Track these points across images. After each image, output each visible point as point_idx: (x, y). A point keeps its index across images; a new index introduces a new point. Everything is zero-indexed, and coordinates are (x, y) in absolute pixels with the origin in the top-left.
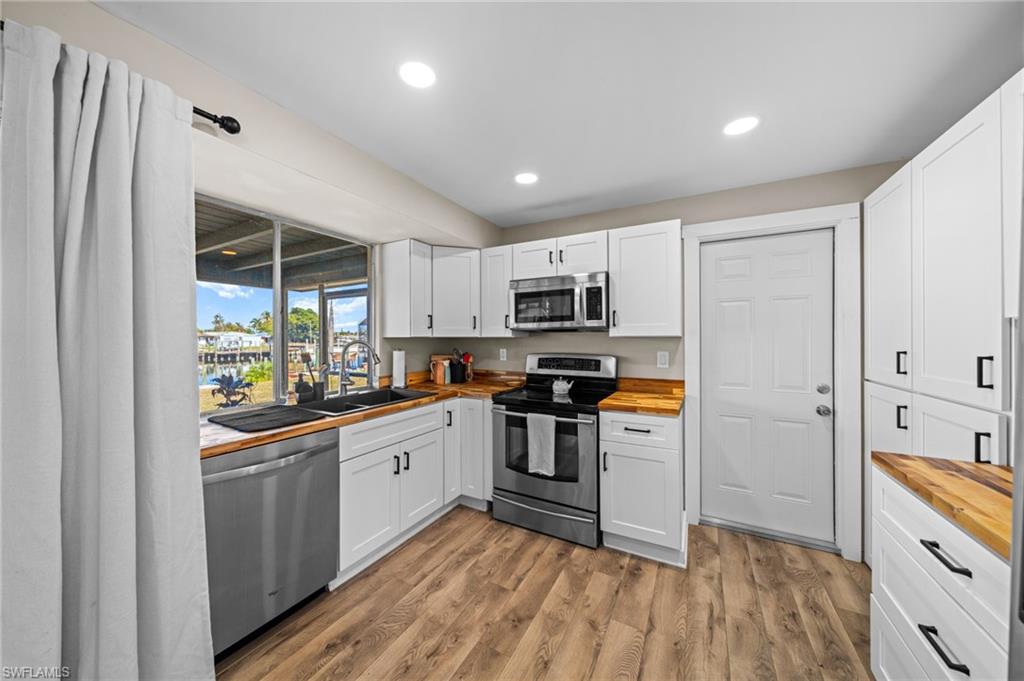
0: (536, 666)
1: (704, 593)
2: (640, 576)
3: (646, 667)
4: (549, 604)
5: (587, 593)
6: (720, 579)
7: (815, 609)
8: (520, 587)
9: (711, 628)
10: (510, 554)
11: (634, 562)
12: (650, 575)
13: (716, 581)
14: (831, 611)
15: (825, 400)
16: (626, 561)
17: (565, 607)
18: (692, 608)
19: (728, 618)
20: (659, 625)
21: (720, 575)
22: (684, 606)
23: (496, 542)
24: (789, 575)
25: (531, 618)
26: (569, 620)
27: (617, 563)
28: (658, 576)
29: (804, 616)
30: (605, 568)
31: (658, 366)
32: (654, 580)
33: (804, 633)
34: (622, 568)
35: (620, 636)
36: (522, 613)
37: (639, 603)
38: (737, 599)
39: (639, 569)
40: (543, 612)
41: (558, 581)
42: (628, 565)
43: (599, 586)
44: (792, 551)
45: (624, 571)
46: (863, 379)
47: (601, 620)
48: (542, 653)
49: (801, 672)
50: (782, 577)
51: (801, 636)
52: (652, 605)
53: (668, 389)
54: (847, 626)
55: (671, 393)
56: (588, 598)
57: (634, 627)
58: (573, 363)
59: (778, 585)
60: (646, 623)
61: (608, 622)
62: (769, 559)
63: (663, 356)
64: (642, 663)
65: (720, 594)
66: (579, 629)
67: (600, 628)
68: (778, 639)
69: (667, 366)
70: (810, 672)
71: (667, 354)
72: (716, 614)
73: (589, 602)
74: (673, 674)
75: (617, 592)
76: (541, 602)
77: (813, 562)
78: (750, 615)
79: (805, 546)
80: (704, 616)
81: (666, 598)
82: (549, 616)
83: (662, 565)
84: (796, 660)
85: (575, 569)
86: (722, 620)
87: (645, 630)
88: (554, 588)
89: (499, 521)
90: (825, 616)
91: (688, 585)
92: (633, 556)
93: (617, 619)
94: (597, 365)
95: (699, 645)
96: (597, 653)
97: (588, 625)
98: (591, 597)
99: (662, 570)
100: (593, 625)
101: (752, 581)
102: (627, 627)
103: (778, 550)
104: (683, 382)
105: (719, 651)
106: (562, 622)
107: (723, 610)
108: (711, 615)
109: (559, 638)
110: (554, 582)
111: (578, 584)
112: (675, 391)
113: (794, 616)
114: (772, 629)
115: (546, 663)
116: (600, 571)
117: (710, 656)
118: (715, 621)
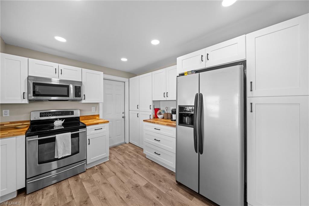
0: (103, 202)
1: (116, 161)
2: (103, 168)
3: (121, 179)
4: (89, 191)
5: (95, 180)
6: (116, 157)
7: (130, 152)
8: (74, 196)
9: (123, 165)
10: (56, 195)
11: (98, 167)
12: (104, 166)
13: (116, 158)
14: (132, 151)
15: (123, 115)
16: (96, 168)
17: (94, 187)
18: (117, 165)
19: (123, 162)
20: (116, 172)
21: (115, 157)
22: (116, 166)
23: (42, 198)
24: (124, 150)
25: (88, 197)
26: (98, 188)
27: (95, 170)
28: (106, 165)
29: (130, 154)
30: (93, 173)
31: (92, 111)
32: (106, 166)
33: (132, 156)
34: (97, 170)
35: (112, 180)
36: (84, 200)
37: (108, 172)
38: (121, 158)
39: (101, 167)
40: (90, 193)
41: (84, 185)
42: (98, 168)
43: (96, 177)
44: (121, 146)
45: (98, 170)
46: (129, 110)
47: (105, 181)
48: (101, 199)
49: (136, 161)
50: (123, 151)
51: (132, 157)
52: (111, 170)
53: (95, 118)
54: (135, 152)
55: (96, 118)
56: (97, 181)
57: (112, 176)
58: (60, 113)
59: (124, 152)
60: (113, 173)
61: (107, 180)
62: (119, 149)
63: (93, 108)
64: (120, 179)
65: (118, 160)
66: (103, 187)
67: (107, 182)
68: (131, 159)
69: (95, 111)
70: (137, 160)
71: (94, 108)
72: (121, 163)
73: (98, 181)
74: (125, 176)
75: (102, 174)
76: (86, 192)
77: (124, 146)
78: (125, 159)
79: (121, 144)
80: (120, 164)
81: (112, 167)
82: (92, 193)
83: (104, 163)
84: (135, 160)
85: (86, 179)
86: (123, 163)
87: (115, 175)
88: (85, 187)
89: (31, 193)
90: (132, 152)
91: (113, 162)
92: (96, 166)
93: (108, 178)
94: (72, 113)
95: (124, 169)
96: (112, 186)
97: (104, 184)
98: (97, 180)
99: (105, 163)
100: (105, 183)
101: (121, 155)
102: (111, 177)
103: (119, 147)
104: (99, 115)
105: (127, 167)
106: (97, 190)
107: (122, 162)
108: (121, 164)
109: (101, 193)
110: (84, 186)
111: (90, 181)
112: (97, 118)
113: (129, 155)
114: (129, 159)
115: (104, 199)
116: (93, 174)
117: (127, 168)
118: (122, 164)
